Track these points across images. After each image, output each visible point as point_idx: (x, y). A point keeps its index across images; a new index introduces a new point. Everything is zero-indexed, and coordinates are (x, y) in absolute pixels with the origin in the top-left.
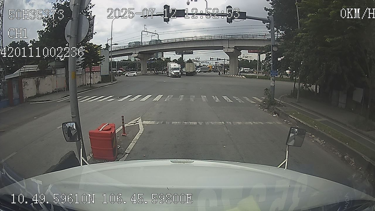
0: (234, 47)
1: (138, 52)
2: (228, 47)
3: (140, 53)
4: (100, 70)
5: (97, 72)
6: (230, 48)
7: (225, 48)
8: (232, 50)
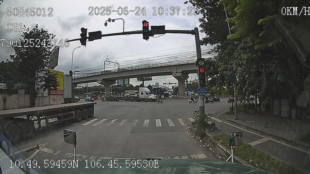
0: (181, 72)
1: (102, 79)
2: (176, 72)
3: (103, 80)
4: (63, 94)
5: (60, 95)
6: (177, 73)
7: (173, 73)
8: (180, 74)
